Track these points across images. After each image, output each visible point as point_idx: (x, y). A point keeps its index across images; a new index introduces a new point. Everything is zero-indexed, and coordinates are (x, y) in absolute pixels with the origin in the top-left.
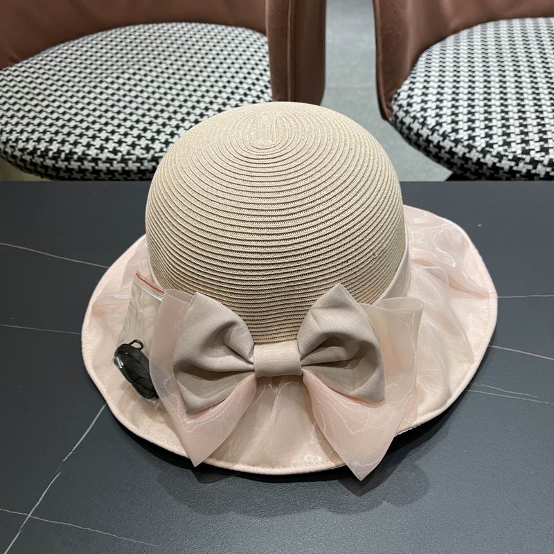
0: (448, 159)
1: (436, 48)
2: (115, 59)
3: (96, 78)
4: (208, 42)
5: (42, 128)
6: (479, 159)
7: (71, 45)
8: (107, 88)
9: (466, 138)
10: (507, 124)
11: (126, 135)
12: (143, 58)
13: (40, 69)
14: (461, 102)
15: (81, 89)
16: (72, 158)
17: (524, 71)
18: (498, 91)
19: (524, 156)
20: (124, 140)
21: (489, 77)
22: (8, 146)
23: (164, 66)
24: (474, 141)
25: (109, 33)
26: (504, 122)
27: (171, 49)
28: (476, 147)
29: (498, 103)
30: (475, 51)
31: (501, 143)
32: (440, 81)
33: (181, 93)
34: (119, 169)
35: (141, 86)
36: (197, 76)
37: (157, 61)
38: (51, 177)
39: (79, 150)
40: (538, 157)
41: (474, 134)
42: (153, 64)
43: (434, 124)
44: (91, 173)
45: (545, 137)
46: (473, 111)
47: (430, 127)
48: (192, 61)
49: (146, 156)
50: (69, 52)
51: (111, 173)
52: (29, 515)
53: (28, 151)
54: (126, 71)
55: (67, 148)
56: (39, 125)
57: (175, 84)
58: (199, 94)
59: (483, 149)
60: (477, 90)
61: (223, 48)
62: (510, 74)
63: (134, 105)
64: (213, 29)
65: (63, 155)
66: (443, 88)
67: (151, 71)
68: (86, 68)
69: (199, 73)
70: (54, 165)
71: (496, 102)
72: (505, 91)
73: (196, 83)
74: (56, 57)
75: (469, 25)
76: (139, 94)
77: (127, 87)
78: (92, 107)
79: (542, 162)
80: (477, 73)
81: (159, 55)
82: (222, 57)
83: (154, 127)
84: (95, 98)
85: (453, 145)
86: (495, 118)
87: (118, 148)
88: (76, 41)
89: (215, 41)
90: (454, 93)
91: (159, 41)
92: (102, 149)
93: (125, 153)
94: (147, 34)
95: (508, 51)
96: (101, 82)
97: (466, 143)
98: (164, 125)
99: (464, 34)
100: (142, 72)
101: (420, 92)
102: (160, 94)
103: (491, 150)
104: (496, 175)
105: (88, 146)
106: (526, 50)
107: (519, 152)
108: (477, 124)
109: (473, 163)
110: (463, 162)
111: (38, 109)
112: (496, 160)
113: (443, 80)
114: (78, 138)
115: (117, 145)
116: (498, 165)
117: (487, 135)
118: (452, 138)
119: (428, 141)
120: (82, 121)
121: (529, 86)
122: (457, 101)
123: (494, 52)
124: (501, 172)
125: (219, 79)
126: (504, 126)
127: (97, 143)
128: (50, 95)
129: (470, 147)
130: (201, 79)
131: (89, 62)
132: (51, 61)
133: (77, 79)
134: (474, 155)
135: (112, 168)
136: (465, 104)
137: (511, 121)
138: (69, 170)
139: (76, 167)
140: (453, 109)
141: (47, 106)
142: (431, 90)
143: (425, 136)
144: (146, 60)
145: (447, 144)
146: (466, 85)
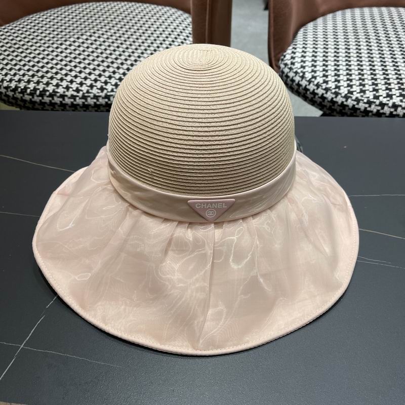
0: (321, 102)
1: (310, 26)
2: (75, 25)
3: (61, 38)
4: (144, 16)
5: (22, 72)
6: (343, 102)
7: (42, 14)
8: (70, 45)
9: (334, 87)
10: (363, 78)
11: (86, 78)
12: (97, 25)
13: (19, 30)
14: (329, 63)
15: (51, 45)
16: (45, 94)
17: (373, 42)
18: (355, 55)
19: (375, 100)
20: (84, 82)
21: (349, 45)
23: (112, 31)
24: (339, 89)
25: (70, 7)
26: (360, 76)
27: (117, 20)
28: (341, 94)
29: (356, 64)
30: (338, 28)
31: (358, 91)
32: (314, 47)
33: (126, 50)
34: (81, 103)
35: (96, 44)
36: (137, 39)
37: (108, 27)
38: (28, 109)
39: (51, 88)
40: (385, 101)
41: (339, 84)
42: (104, 30)
43: (310, 77)
44: (59, 106)
45: (389, 87)
46: (338, 68)
47: (308, 79)
48: (134, 29)
49: (101, 94)
50: (41, 19)
51: (74, 107)
52: (22, 346)
53: (11, 88)
54: (85, 34)
55: (41, 87)
56: (20, 70)
57: (122, 44)
58: (139, 51)
59: (346, 95)
60: (340, 54)
61: (156, 20)
62: (363, 44)
63: (91, 58)
64: (148, 7)
65: (38, 92)
66: (316, 52)
67: (103, 34)
68: (53, 31)
69: (139, 37)
70: (31, 99)
71: (354, 63)
72: (360, 55)
73: (137, 44)
74: (31, 23)
75: (333, 11)
76: (95, 50)
77: (85, 45)
78: (59, 58)
79: (388, 104)
80: (340, 43)
81: (108, 23)
82: (155, 26)
83: (107, 74)
84: (62, 52)
85: (324, 92)
86: (354, 74)
87: (80, 88)
88: (46, 12)
89: (150, 15)
90: (324, 56)
91: (108, 14)
92: (68, 88)
93: (85, 91)
94: (99, 9)
95: (362, 29)
96: (66, 41)
97: (333, 91)
98: (114, 72)
99: (329, 17)
100: (97, 35)
101: (300, 55)
102: (110, 50)
103: (352, 96)
104: (355, 114)
105: (58, 86)
106: (374, 28)
107: (372, 97)
108: (341, 77)
109: (338, 105)
110: (331, 104)
111: (19, 58)
112: (355, 103)
113: (316, 47)
114: (50, 80)
115: (79, 86)
116: (356, 106)
117: (349, 86)
118: (324, 87)
119: (306, 89)
120: (52, 68)
121: (377, 52)
122: (327, 61)
123: (352, 29)
124: (358, 111)
125: (154, 42)
126: (360, 79)
127: (64, 84)
128: (27, 49)
129: (337, 94)
130: (140, 41)
131: (56, 27)
132: (27, 25)
133: (47, 39)
134: (339, 99)
135: (75, 103)
136: (333, 64)
137: (366, 76)
138: (42, 104)
139: (48, 101)
140: (324, 67)
141: (25, 57)
142: (307, 54)
143: (304, 85)
144: (99, 26)
145: (320, 91)
146: (333, 51)
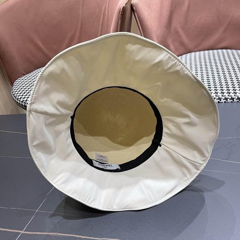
22: (23, 102)
62: (194, 70)
75: (181, 55)
106: (200, 62)
